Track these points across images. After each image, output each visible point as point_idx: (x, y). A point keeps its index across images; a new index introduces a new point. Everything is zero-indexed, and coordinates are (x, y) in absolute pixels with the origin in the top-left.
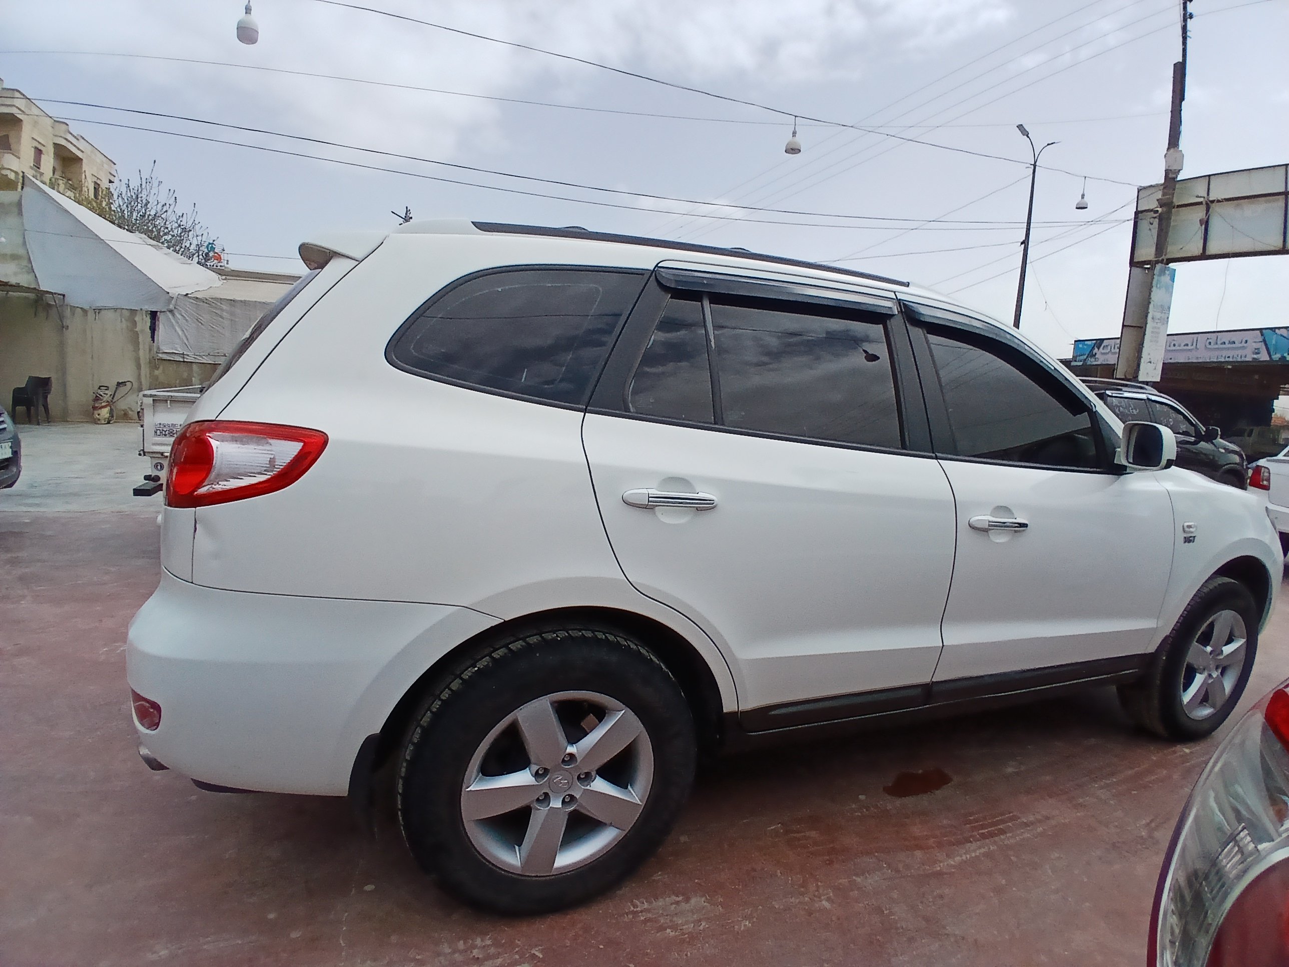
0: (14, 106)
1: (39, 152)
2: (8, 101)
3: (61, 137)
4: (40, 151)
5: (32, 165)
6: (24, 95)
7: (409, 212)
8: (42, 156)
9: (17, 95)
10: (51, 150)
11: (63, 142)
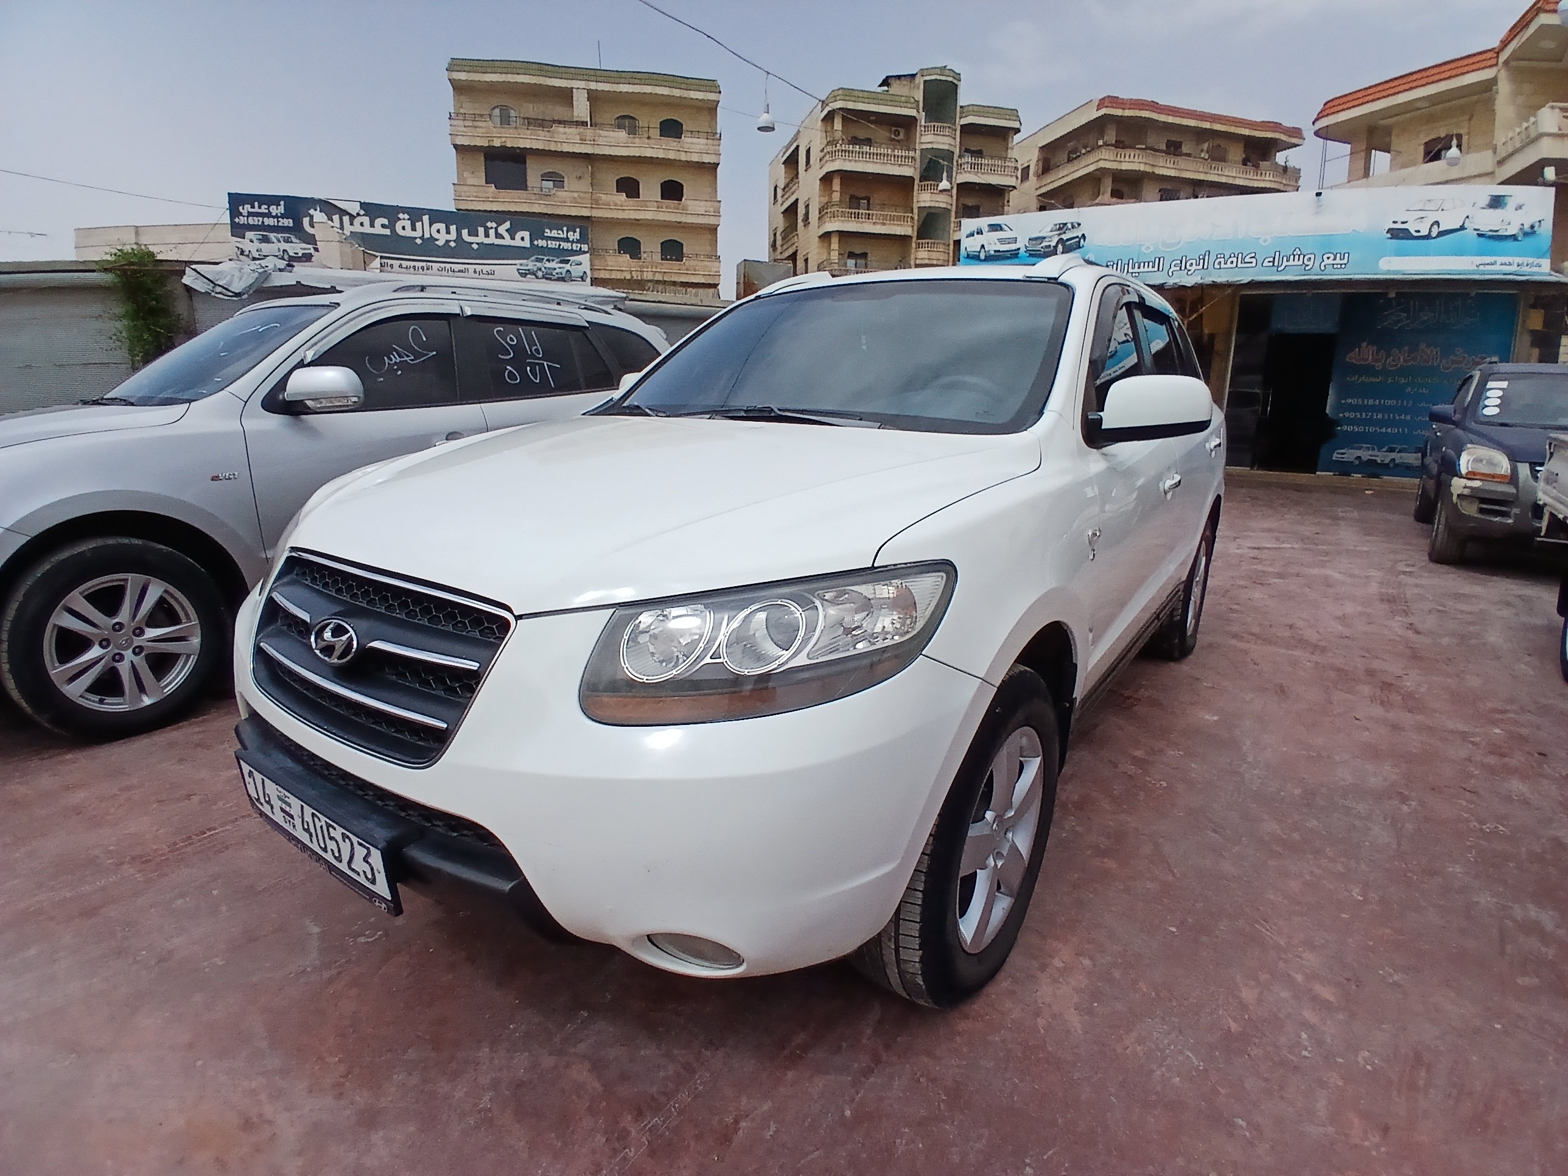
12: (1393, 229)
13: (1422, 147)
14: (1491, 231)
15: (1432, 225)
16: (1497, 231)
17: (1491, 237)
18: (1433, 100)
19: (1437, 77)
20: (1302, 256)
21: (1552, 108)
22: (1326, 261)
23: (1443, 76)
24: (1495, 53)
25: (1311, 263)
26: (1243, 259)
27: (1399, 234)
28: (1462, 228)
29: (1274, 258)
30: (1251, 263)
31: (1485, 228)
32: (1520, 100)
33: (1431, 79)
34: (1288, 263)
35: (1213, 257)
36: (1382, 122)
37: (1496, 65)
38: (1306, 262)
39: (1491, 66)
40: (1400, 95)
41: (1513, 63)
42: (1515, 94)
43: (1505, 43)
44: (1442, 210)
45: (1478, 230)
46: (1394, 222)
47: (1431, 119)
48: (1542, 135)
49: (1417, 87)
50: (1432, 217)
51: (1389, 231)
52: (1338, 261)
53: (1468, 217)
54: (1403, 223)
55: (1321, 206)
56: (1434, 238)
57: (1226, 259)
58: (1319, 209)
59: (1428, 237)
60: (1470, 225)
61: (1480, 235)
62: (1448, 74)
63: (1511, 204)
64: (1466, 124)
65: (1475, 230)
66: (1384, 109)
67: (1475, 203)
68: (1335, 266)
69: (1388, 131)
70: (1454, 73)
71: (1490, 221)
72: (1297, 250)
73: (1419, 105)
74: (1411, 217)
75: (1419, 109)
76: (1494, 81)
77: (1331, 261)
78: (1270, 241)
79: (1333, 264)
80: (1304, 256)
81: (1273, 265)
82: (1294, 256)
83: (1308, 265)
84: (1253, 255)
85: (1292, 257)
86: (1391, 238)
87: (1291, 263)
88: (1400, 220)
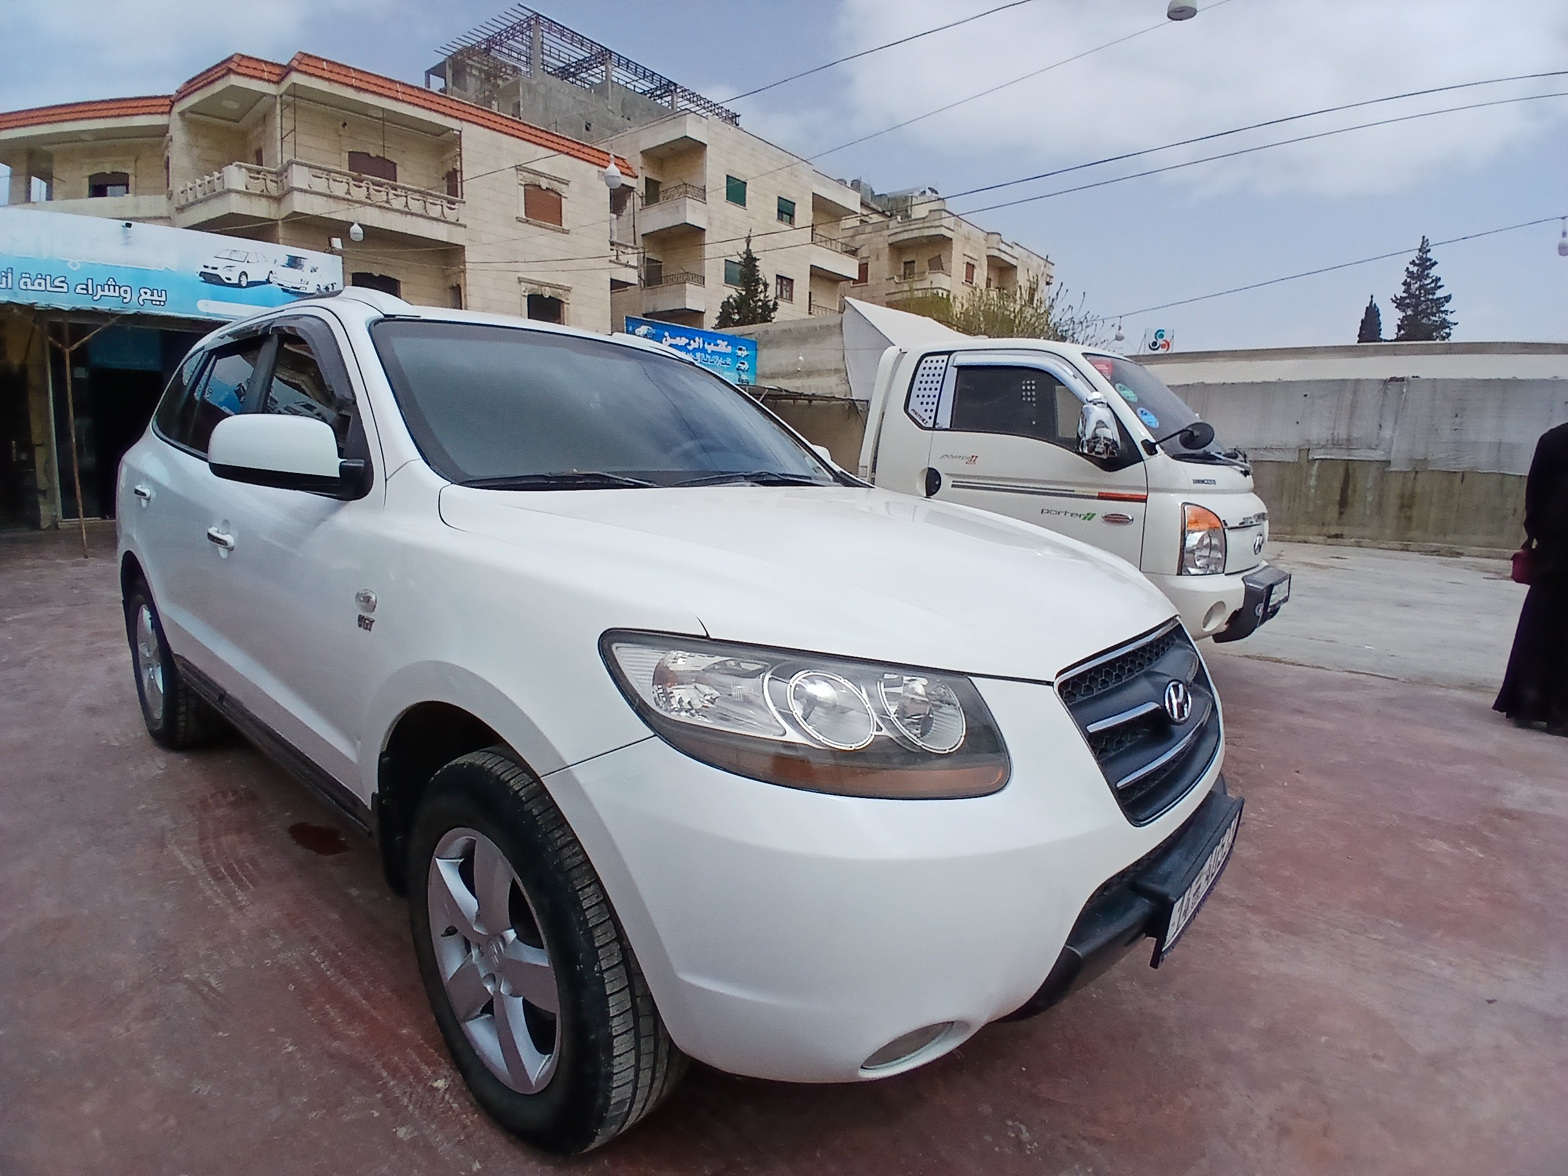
0: (942, 226)
1: (970, 267)
2: (937, 223)
3: (994, 248)
4: (973, 266)
5: (964, 281)
6: (951, 214)
7: (1426, 244)
8: (975, 270)
9: (944, 214)
10: (985, 262)
11: (996, 253)
12: (204, 273)
13: (87, 180)
14: (292, 287)
15: (240, 276)
16: (299, 289)
17: (293, 293)
18: (99, 135)
19: (105, 113)
20: (117, 288)
21: (240, 167)
22: (144, 296)
23: (110, 113)
24: (171, 101)
25: (128, 296)
26: (52, 282)
27: (211, 278)
28: (268, 281)
29: (87, 285)
30: (62, 287)
31: (288, 285)
32: (196, 152)
33: (98, 114)
34: (103, 293)
35: (17, 276)
36: (44, 148)
37: (169, 112)
38: (123, 294)
39: (162, 113)
40: (66, 124)
41: (188, 115)
42: (190, 146)
43: (183, 94)
44: (248, 262)
45: (282, 285)
46: (206, 267)
47: (93, 153)
48: (230, 191)
49: (82, 119)
50: (240, 267)
51: (202, 274)
52: (156, 297)
53: (271, 272)
54: (213, 268)
55: (130, 237)
56: (245, 287)
57: (33, 279)
58: (127, 241)
59: (238, 285)
60: (275, 279)
61: (285, 290)
62: (117, 112)
63: (307, 265)
64: (132, 164)
65: (279, 285)
66: (49, 135)
67: (276, 260)
68: (154, 302)
69: (49, 158)
70: (123, 112)
71: (291, 278)
72: (111, 280)
73: (83, 137)
74: (220, 264)
75: (82, 141)
76: (165, 129)
77: (148, 296)
78: (79, 266)
79: (152, 300)
80: (120, 288)
81: (88, 293)
82: (109, 286)
83: (125, 298)
84: (63, 279)
85: (106, 287)
86: (204, 282)
87: (106, 293)
88: (210, 266)
